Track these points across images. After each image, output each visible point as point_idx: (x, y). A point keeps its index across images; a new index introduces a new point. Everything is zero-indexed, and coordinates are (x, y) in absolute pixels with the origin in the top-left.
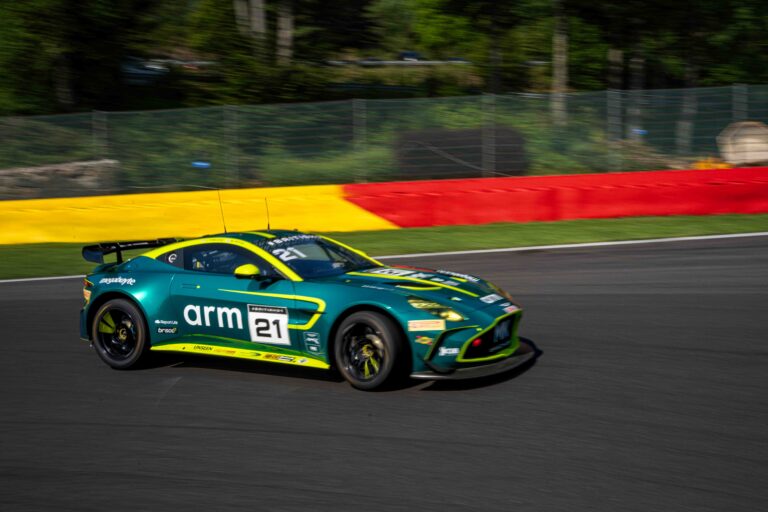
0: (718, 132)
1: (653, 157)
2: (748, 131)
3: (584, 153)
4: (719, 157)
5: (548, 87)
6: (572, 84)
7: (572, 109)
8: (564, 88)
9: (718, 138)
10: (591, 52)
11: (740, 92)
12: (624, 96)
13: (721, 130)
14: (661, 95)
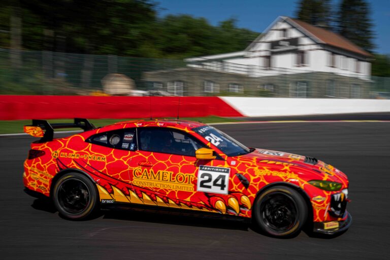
0: (102, 78)
1: (69, 88)
2: (117, 79)
3: (31, 84)
4: (102, 90)
5: (9, 45)
6: (24, 46)
7: (24, 59)
8: (19, 48)
9: (102, 81)
10: (35, 29)
11: (113, 59)
12: (54, 55)
13: (103, 77)
14: (75, 56)
